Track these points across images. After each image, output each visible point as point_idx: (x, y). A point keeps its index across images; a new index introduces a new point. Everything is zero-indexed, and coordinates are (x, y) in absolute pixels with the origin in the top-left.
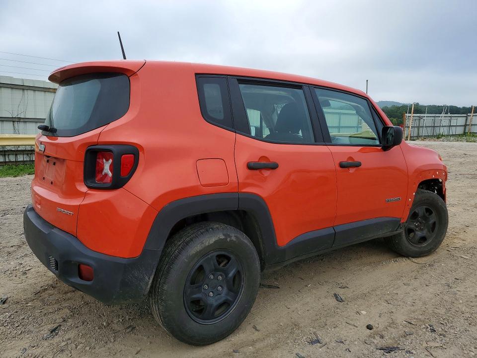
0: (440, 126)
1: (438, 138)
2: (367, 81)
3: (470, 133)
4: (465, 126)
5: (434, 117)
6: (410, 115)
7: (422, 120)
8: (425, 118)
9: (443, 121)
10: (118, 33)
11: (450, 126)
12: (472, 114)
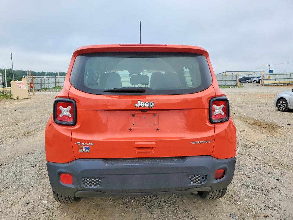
0: (44, 83)
1: (45, 90)
2: (11, 53)
3: (59, 87)
4: (55, 83)
5: (41, 78)
6: (29, 76)
7: (35, 80)
8: (37, 78)
9: (46, 80)
10: (140, 22)
11: (49, 83)
12: (58, 76)
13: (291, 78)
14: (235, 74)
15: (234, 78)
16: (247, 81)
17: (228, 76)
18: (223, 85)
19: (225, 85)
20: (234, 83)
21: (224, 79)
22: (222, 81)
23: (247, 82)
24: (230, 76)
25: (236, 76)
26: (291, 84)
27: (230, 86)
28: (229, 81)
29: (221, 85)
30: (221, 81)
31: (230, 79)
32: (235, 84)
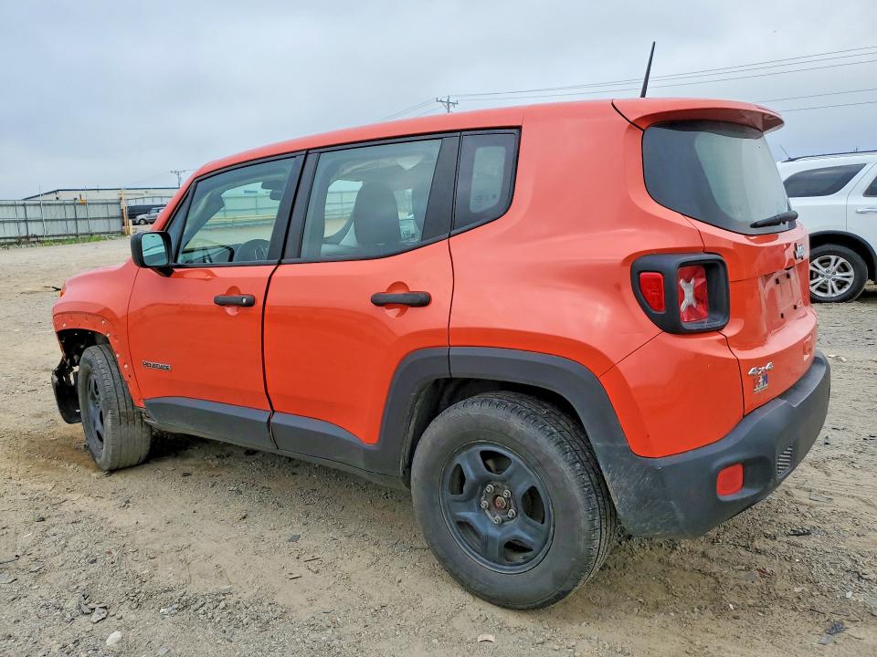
10: (654, 43)
13: (259, 207)
14: (113, 196)
15: (114, 211)
16: (139, 217)
17: (93, 204)
18: (82, 234)
19: (87, 234)
20: (116, 225)
21: (81, 213)
22: (76, 219)
23: (142, 222)
24: (98, 204)
25: (119, 203)
26: (261, 223)
27: (106, 236)
28: (99, 218)
29: (74, 232)
30: (74, 222)
31: (101, 211)
32: (119, 229)
